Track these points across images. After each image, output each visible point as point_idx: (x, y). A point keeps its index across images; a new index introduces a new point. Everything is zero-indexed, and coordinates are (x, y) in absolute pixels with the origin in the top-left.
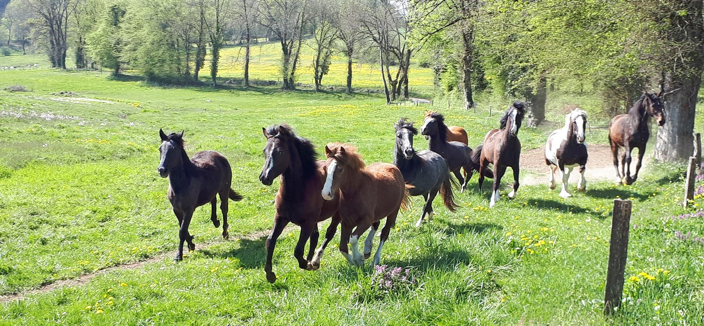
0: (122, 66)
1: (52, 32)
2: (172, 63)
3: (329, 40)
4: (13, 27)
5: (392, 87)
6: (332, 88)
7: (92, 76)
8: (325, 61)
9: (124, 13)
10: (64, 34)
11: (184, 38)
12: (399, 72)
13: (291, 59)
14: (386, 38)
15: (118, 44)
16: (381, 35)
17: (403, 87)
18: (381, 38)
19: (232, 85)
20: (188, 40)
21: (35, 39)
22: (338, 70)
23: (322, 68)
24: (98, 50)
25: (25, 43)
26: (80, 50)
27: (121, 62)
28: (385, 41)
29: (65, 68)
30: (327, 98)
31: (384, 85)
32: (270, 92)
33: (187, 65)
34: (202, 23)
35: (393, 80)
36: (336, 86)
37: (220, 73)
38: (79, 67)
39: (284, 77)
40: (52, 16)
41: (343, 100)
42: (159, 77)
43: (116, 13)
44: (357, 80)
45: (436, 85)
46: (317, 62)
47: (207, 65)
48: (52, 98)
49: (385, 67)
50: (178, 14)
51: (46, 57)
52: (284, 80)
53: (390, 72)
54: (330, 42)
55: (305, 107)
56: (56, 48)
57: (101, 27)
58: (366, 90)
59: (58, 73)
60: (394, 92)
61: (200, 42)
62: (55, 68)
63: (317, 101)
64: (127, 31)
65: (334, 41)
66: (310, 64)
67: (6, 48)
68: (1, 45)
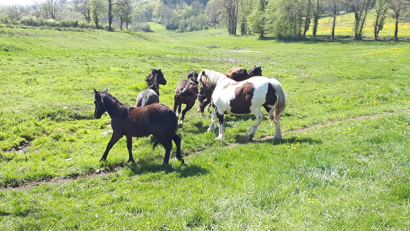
0: (265, 32)
1: (230, 16)
2: (291, 29)
3: (384, 9)
4: (210, 14)
6: (385, 38)
7: (249, 38)
8: (381, 22)
9: (267, 3)
10: (236, 16)
11: (299, 15)
13: (360, 22)
15: (264, 20)
19: (325, 39)
20: (301, 16)
21: (222, 20)
22: (388, 27)
23: (379, 26)
24: (253, 24)
25: (215, 22)
26: (243, 24)
27: (265, 30)
29: (236, 35)
30: (381, 44)
32: (347, 42)
33: (300, 29)
34: (309, 5)
36: (387, 37)
37: (318, 33)
38: (242, 34)
39: (356, 33)
40: (230, 7)
41: (392, 45)
42: (284, 37)
43: (263, 4)
44: (401, 33)
46: (376, 23)
47: (311, 28)
48: (231, 51)
50: (296, 1)
51: (227, 30)
52: (355, 35)
54: (385, 11)
55: (368, 50)
56: (232, 25)
57: (255, 12)
58: (407, 39)
59: (233, 37)
61: (307, 16)
62: (231, 35)
63: (375, 46)
64: (269, 13)
65: (387, 10)
66: (371, 24)
67: (206, 25)
68: (204, 24)
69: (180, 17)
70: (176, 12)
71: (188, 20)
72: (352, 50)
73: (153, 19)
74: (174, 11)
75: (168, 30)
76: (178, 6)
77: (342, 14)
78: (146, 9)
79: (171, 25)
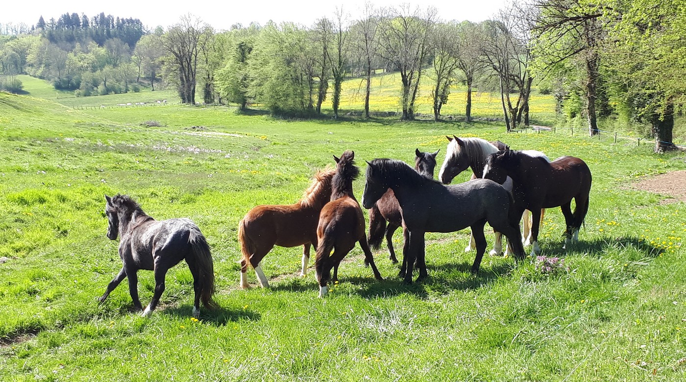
0: (249, 100)
1: (182, 69)
2: (296, 97)
3: (449, 69)
4: (143, 65)
5: (512, 115)
6: (451, 117)
7: (219, 111)
8: (444, 90)
9: (250, 49)
10: (193, 70)
11: (307, 73)
12: (520, 100)
13: (411, 90)
14: (506, 66)
15: (245, 80)
16: (502, 63)
17: (523, 115)
18: (501, 67)
19: (353, 117)
20: (311, 75)
21: (166, 76)
22: (455, 99)
23: (440, 97)
24: (226, 86)
25: (153, 79)
26: (208, 86)
27: (248, 97)
28: (506, 70)
29: (194, 104)
30: (446, 128)
31: (504, 113)
32: (389, 123)
33: (310, 98)
34: (325, 58)
35: (513, 108)
36: (455, 115)
37: (342, 106)
38: (207, 102)
39: (404, 108)
40: (182, 53)
41: (462, 129)
42: (283, 111)
43: (243, 50)
44: (476, 109)
45: (558, 112)
46: (437, 92)
47: (329, 98)
48: (187, 133)
49: (505, 95)
50: (302, 49)
51: (176, 94)
52: (404, 111)
53: (510, 100)
54: (449, 72)
55: (426, 137)
56: (186, 85)
57: (229, 63)
58: (486, 118)
59: (188, 108)
60: (514, 119)
61: (323, 75)
62: (185, 104)
63: (436, 131)
64: (254, 67)
65: (453, 71)
66: (429, 94)
67: (136, 84)
68: (131, 82)
69: (82, 66)
70: (74, 58)
71: (98, 72)
72: (399, 136)
73: (28, 69)
74: (71, 55)
75: (58, 91)
76: (78, 46)
77: (379, 75)
78: (14, 50)
79: (64, 81)
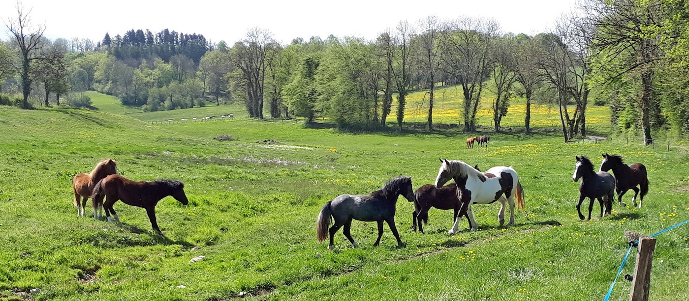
0: (316, 114)
1: (250, 84)
2: (362, 111)
4: (207, 80)
5: (569, 126)
6: (510, 129)
7: (288, 124)
8: (504, 103)
9: (317, 65)
10: (261, 85)
11: (372, 87)
12: (577, 112)
13: (472, 103)
14: (564, 80)
15: (313, 94)
16: (559, 76)
17: (580, 126)
18: (559, 80)
19: (417, 129)
20: (376, 89)
21: (235, 91)
22: (514, 111)
23: (501, 110)
24: (294, 100)
25: (218, 94)
26: (274, 100)
27: (315, 111)
28: (563, 83)
29: (262, 118)
30: (506, 139)
31: (562, 124)
32: (452, 135)
33: (376, 112)
34: (389, 72)
35: (570, 119)
36: (514, 127)
37: (407, 118)
38: (274, 116)
39: (465, 120)
40: (249, 69)
41: (522, 140)
42: (350, 124)
43: (310, 66)
44: (534, 121)
45: (613, 123)
46: (497, 104)
47: (394, 109)
48: (260, 146)
49: (562, 107)
50: (367, 64)
51: (244, 108)
52: (465, 123)
53: (568, 111)
54: (509, 85)
56: (254, 100)
57: (296, 79)
58: (544, 130)
59: (255, 122)
60: (572, 130)
61: (387, 90)
62: (253, 118)
63: (497, 142)
64: (321, 82)
65: (513, 84)
66: (489, 106)
67: (201, 99)
68: (196, 97)
69: (149, 82)
70: (141, 74)
71: (164, 88)
72: (463, 148)
73: (95, 85)
74: (138, 71)
75: (126, 106)
76: (144, 61)
77: (440, 87)
78: (81, 67)
79: (132, 97)
